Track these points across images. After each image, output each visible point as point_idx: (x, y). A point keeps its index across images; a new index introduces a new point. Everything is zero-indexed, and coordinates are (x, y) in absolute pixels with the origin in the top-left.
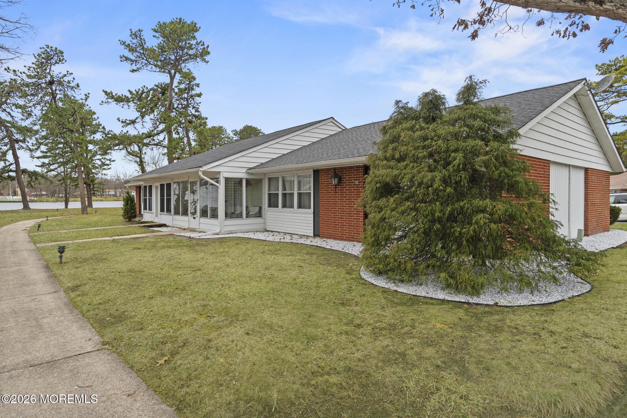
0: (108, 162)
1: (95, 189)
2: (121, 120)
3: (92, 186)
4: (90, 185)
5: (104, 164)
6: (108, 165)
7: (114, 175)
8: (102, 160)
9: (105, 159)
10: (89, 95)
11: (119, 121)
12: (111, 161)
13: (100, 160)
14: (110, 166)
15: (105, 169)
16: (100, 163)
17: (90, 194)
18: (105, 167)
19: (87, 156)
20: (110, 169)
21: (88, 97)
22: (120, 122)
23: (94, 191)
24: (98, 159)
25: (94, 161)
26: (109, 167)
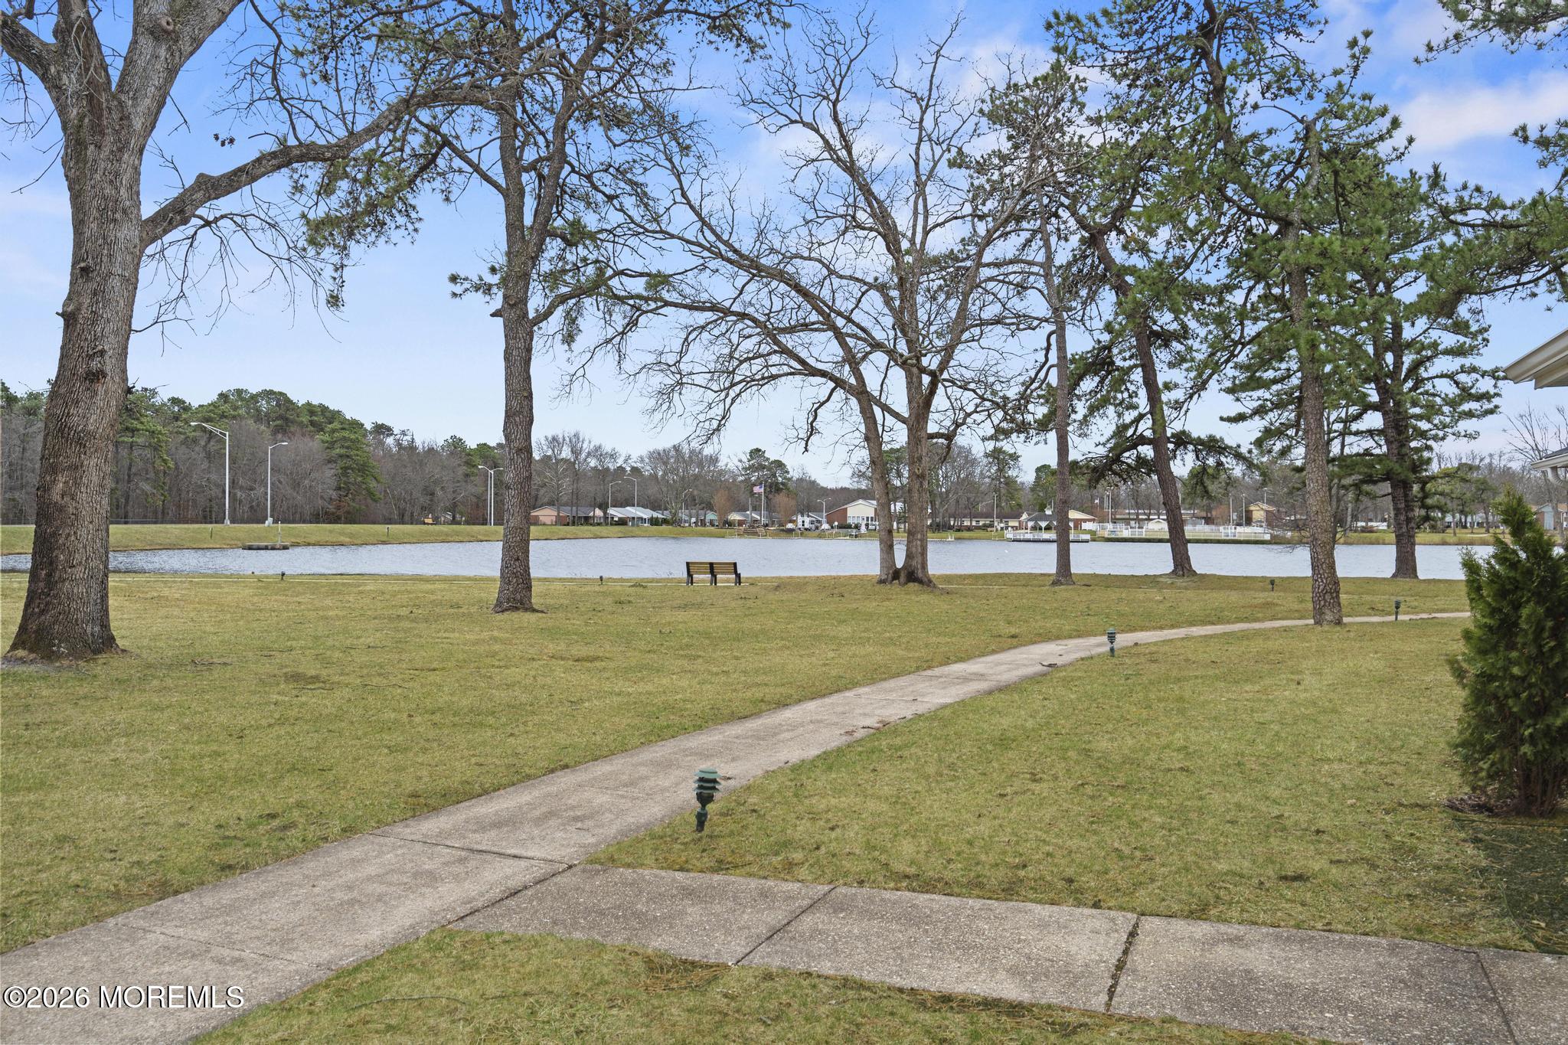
0: (1485, 385)
1: (1429, 501)
2: (1533, 134)
3: (1416, 488)
4: (1406, 485)
5: (1466, 394)
6: (1486, 396)
7: (1521, 445)
8: (1462, 378)
9: (1473, 369)
10: (1370, 42)
11: (1526, 139)
12: (1497, 379)
13: (1450, 376)
14: (1496, 401)
15: (1470, 414)
16: (1451, 390)
17: (1408, 520)
18: (1473, 405)
19: (1398, 363)
20: (1491, 412)
21: (1366, 51)
22: (1530, 144)
23: (1428, 508)
24: (1442, 376)
25: (1428, 386)
26: (1487, 406)
